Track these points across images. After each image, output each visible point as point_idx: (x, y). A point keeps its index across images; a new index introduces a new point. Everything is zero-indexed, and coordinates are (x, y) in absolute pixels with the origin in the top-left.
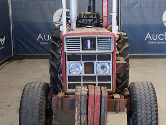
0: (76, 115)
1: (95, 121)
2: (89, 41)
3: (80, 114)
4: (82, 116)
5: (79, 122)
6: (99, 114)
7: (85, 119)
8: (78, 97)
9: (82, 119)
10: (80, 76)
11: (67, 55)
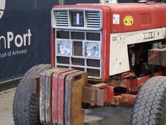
0: (41, 99)
1: (59, 109)
2: (78, 15)
3: (45, 98)
4: (46, 101)
5: (43, 107)
6: (62, 100)
7: (48, 105)
8: (42, 78)
9: (46, 104)
10: (69, 58)
11: (56, 30)
